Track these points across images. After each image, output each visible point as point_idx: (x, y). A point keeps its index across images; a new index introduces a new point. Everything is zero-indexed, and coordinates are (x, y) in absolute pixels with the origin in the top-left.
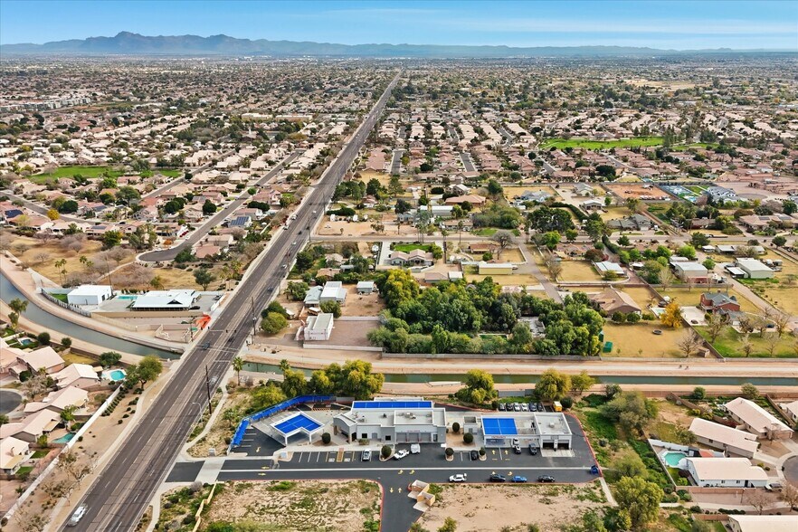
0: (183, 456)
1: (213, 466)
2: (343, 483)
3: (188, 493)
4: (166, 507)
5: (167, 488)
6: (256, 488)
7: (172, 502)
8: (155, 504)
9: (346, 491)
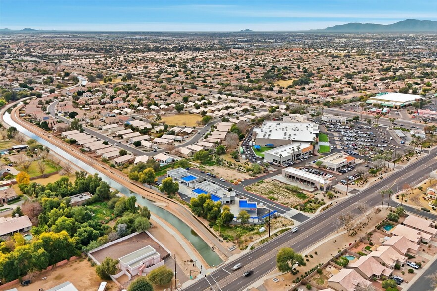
0: (297, 223)
1: (289, 214)
2: (255, 193)
3: (304, 210)
4: (314, 210)
5: (311, 216)
6: (281, 202)
7: (312, 210)
8: (318, 212)
9: (255, 190)
